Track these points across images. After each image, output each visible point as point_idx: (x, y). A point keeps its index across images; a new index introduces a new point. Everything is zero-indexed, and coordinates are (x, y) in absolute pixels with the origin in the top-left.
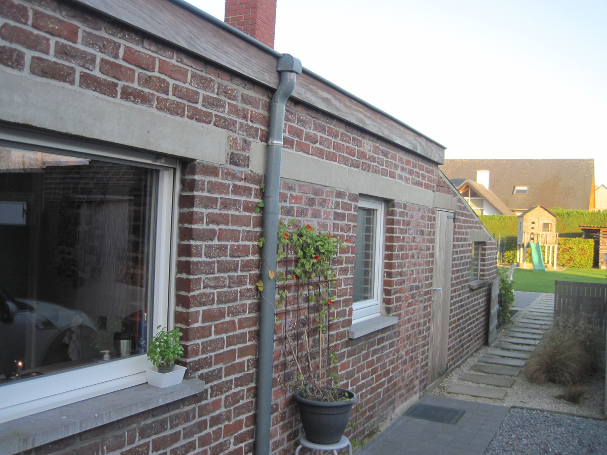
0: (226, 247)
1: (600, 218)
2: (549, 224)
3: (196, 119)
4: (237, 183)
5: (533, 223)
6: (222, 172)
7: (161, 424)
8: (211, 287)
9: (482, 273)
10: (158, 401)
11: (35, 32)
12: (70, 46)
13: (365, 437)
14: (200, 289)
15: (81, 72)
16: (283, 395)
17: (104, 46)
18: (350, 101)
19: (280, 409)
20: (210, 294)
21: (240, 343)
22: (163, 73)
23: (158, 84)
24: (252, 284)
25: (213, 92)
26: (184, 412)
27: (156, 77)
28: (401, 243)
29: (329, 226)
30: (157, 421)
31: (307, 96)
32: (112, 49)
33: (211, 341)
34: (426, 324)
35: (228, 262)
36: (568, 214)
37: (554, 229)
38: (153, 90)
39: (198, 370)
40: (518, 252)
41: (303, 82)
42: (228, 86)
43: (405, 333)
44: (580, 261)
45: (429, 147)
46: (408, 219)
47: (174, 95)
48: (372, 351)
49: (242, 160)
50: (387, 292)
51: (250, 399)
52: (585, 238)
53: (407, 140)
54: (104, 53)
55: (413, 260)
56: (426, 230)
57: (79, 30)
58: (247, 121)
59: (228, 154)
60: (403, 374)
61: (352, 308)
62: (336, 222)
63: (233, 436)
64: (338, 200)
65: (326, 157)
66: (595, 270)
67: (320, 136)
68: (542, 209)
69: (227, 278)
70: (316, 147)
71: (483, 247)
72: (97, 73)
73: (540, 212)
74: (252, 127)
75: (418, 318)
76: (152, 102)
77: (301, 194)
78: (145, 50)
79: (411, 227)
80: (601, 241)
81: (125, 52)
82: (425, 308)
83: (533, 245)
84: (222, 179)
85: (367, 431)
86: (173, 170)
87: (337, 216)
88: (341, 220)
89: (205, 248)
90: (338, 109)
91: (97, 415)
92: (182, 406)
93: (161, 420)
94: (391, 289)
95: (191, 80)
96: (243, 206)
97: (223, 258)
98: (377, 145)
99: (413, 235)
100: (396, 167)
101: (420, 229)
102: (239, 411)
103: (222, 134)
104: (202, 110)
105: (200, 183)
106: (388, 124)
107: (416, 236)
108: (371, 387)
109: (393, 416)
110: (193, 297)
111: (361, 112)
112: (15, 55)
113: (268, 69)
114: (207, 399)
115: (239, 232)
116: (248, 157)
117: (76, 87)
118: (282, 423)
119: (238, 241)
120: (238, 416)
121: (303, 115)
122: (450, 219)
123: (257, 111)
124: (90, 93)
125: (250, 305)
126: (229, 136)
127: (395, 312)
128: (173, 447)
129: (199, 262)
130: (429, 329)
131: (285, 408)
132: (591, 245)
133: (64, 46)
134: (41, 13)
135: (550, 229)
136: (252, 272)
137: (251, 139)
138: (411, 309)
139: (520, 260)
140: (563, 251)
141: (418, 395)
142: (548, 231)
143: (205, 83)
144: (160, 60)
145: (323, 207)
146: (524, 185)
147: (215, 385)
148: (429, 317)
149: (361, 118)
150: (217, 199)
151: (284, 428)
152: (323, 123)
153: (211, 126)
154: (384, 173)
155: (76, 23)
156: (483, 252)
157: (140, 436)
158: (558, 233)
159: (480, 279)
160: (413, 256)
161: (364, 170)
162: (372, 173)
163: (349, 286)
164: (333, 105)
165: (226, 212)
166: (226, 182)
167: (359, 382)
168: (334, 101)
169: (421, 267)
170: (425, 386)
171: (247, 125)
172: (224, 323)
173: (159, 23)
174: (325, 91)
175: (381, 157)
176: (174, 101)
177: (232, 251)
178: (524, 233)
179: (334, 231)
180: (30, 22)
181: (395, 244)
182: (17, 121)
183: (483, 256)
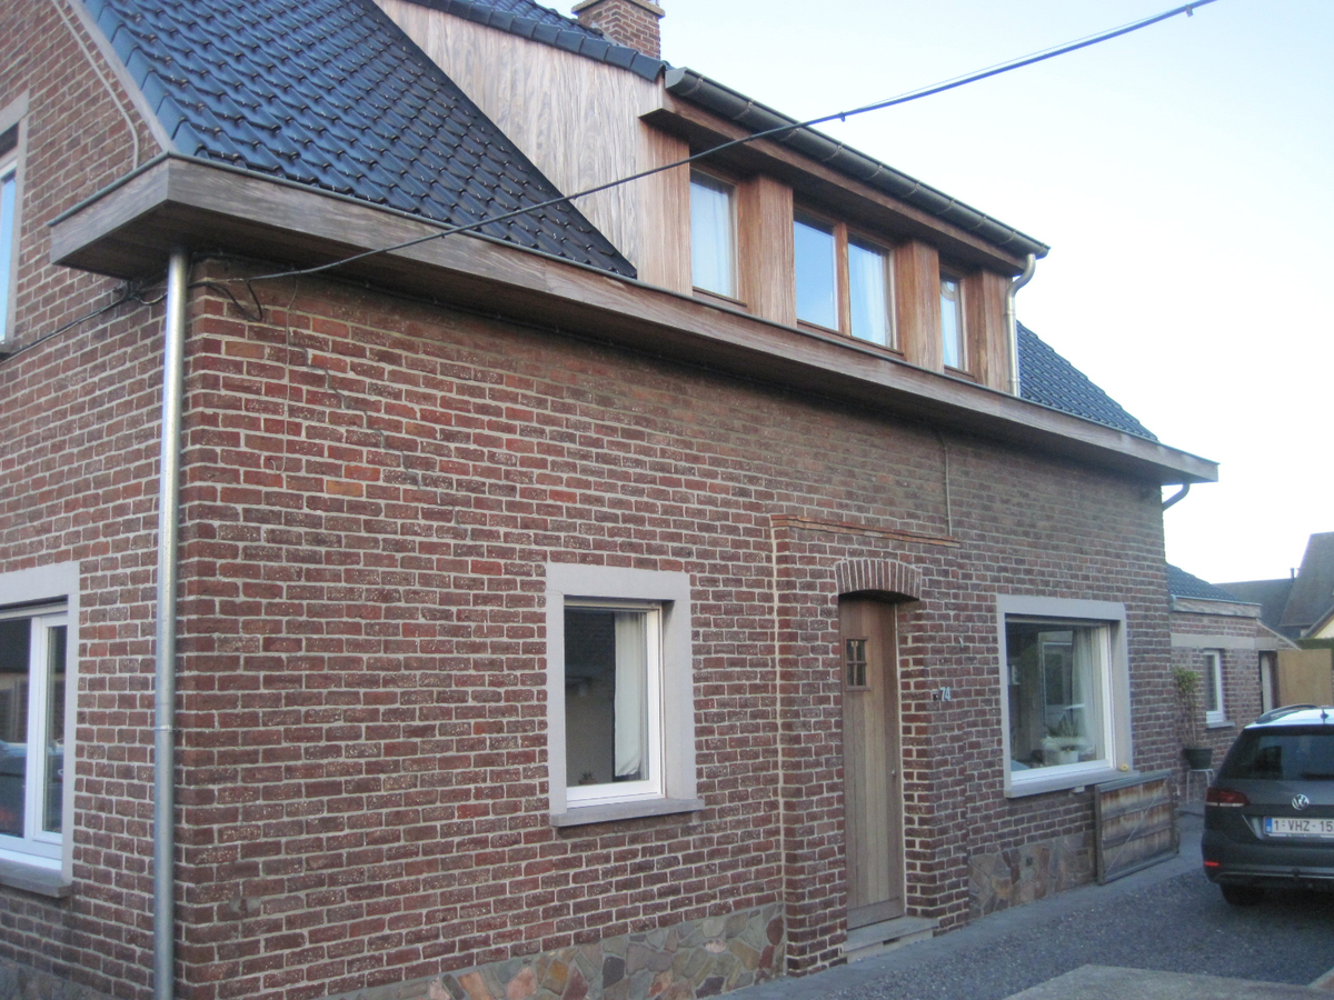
29: (1191, 668)
46: (1236, 659)
50: (1226, 707)
61: (1206, 715)
64: (1194, 653)
79: (1239, 664)
87: (1195, 661)
88: (1196, 664)
94: (1229, 705)
99: (1241, 669)
145: (1187, 658)
149: (1200, 608)
154: (1217, 633)
161: (1205, 634)
162: (1210, 635)
163: (1204, 702)
179: (1193, 670)
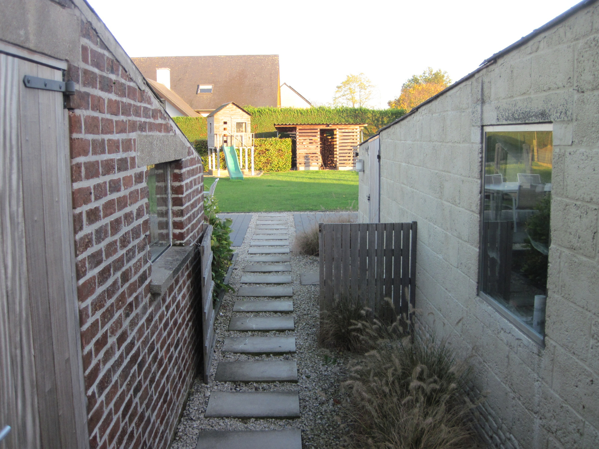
1: (294, 115)
2: (242, 123)
5: (225, 123)
9: (177, 231)
36: (259, 111)
37: (249, 129)
40: (210, 157)
44: (278, 163)
52: (281, 138)
66: (294, 171)
68: (235, 107)
71: (177, 171)
73: (232, 110)
80: (298, 140)
83: (227, 149)
132: (288, 145)
135: (244, 130)
139: (212, 167)
140: (259, 154)
142: (242, 131)
146: (209, 83)
156: (177, 184)
158: (254, 134)
159: (174, 245)
178: (215, 135)
183: (177, 194)
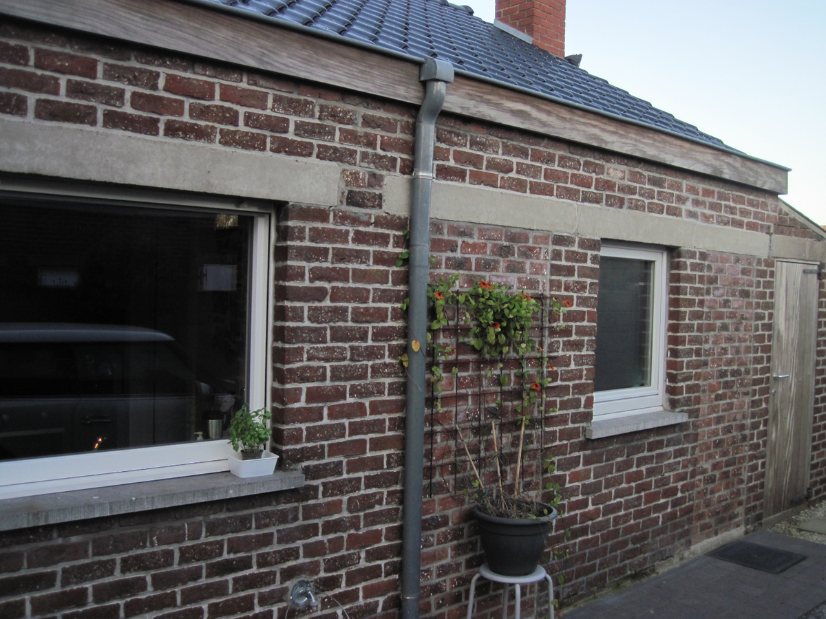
0: (346, 309)
3: (286, 152)
4: (362, 229)
6: (335, 216)
7: (240, 522)
8: (320, 359)
10: (227, 492)
11: (39, 72)
12: (87, 83)
13: (626, 578)
14: (302, 361)
15: (105, 110)
16: (457, 506)
17: (135, 77)
18: (569, 111)
19: (450, 524)
20: (319, 368)
21: (373, 432)
22: (227, 101)
23: (220, 115)
24: (394, 358)
25: (312, 116)
26: (278, 510)
27: (216, 106)
28: (697, 309)
29: (541, 284)
30: (236, 518)
31: (481, 109)
32: (147, 80)
33: (322, 427)
34: (758, 427)
35: (351, 329)
38: (214, 122)
39: (301, 460)
41: (471, 92)
42: (337, 108)
43: (709, 437)
45: (751, 169)
46: (712, 274)
47: (246, 125)
48: (637, 458)
49: (368, 200)
50: (671, 378)
51: (393, 506)
53: (698, 161)
54: (136, 85)
55: (725, 333)
56: (753, 290)
57: (99, 63)
58: (375, 148)
59: (343, 193)
60: (709, 497)
61: (592, 397)
62: (554, 278)
63: (364, 550)
64: (558, 247)
65: (530, 189)
67: (518, 163)
69: (349, 349)
70: (510, 177)
72: (128, 109)
74: (385, 157)
75: (739, 417)
76: (212, 137)
77: (484, 241)
78: (197, 76)
79: (719, 285)
81: (167, 81)
82: (755, 404)
84: (336, 224)
85: (630, 570)
86: (268, 216)
87: (556, 270)
88: (564, 276)
89: (309, 311)
90: (544, 124)
91: (134, 499)
92: (274, 503)
93: (241, 516)
94: (677, 374)
95: (273, 105)
96: (374, 258)
97: (341, 324)
98: (637, 170)
99: (725, 298)
100: (681, 200)
101: (740, 288)
102: (374, 519)
103: (333, 169)
104: (295, 141)
105: (296, 230)
106: (654, 140)
107: (731, 298)
108: (636, 509)
109: (686, 554)
110: (290, 370)
111: (594, 126)
112: (14, 100)
113: (403, 80)
114: (316, 497)
115: (368, 291)
116: (380, 196)
117: (99, 128)
118: (455, 542)
119: (365, 302)
120: (372, 525)
121: (480, 135)
122: (810, 276)
123: (393, 136)
124: (119, 133)
125: (390, 384)
126: (344, 171)
127: (685, 406)
128: (261, 551)
129: (299, 328)
130: (764, 434)
131: (459, 523)
133: (79, 84)
134: (46, 51)
136: (394, 343)
137: (384, 173)
138: (724, 404)
141: (742, 529)
143: (298, 108)
144: (221, 85)
145: (527, 258)
147: (331, 482)
148: (766, 417)
149: (594, 135)
150: (326, 250)
151: (458, 550)
152: (522, 145)
153: (313, 160)
154: (656, 209)
155: (93, 56)
157: (207, 531)
160: (725, 327)
161: (611, 205)
162: (629, 210)
163: (585, 367)
164: (535, 119)
165: (343, 266)
166: (343, 228)
167: (610, 500)
168: (534, 113)
169: (744, 344)
170: (759, 517)
171: (376, 154)
172: (344, 405)
173: (210, 42)
174: (516, 102)
175: (647, 186)
176: (247, 133)
177: (356, 315)
179: (551, 290)
180: (32, 62)
181: (683, 309)
182: (21, 171)
